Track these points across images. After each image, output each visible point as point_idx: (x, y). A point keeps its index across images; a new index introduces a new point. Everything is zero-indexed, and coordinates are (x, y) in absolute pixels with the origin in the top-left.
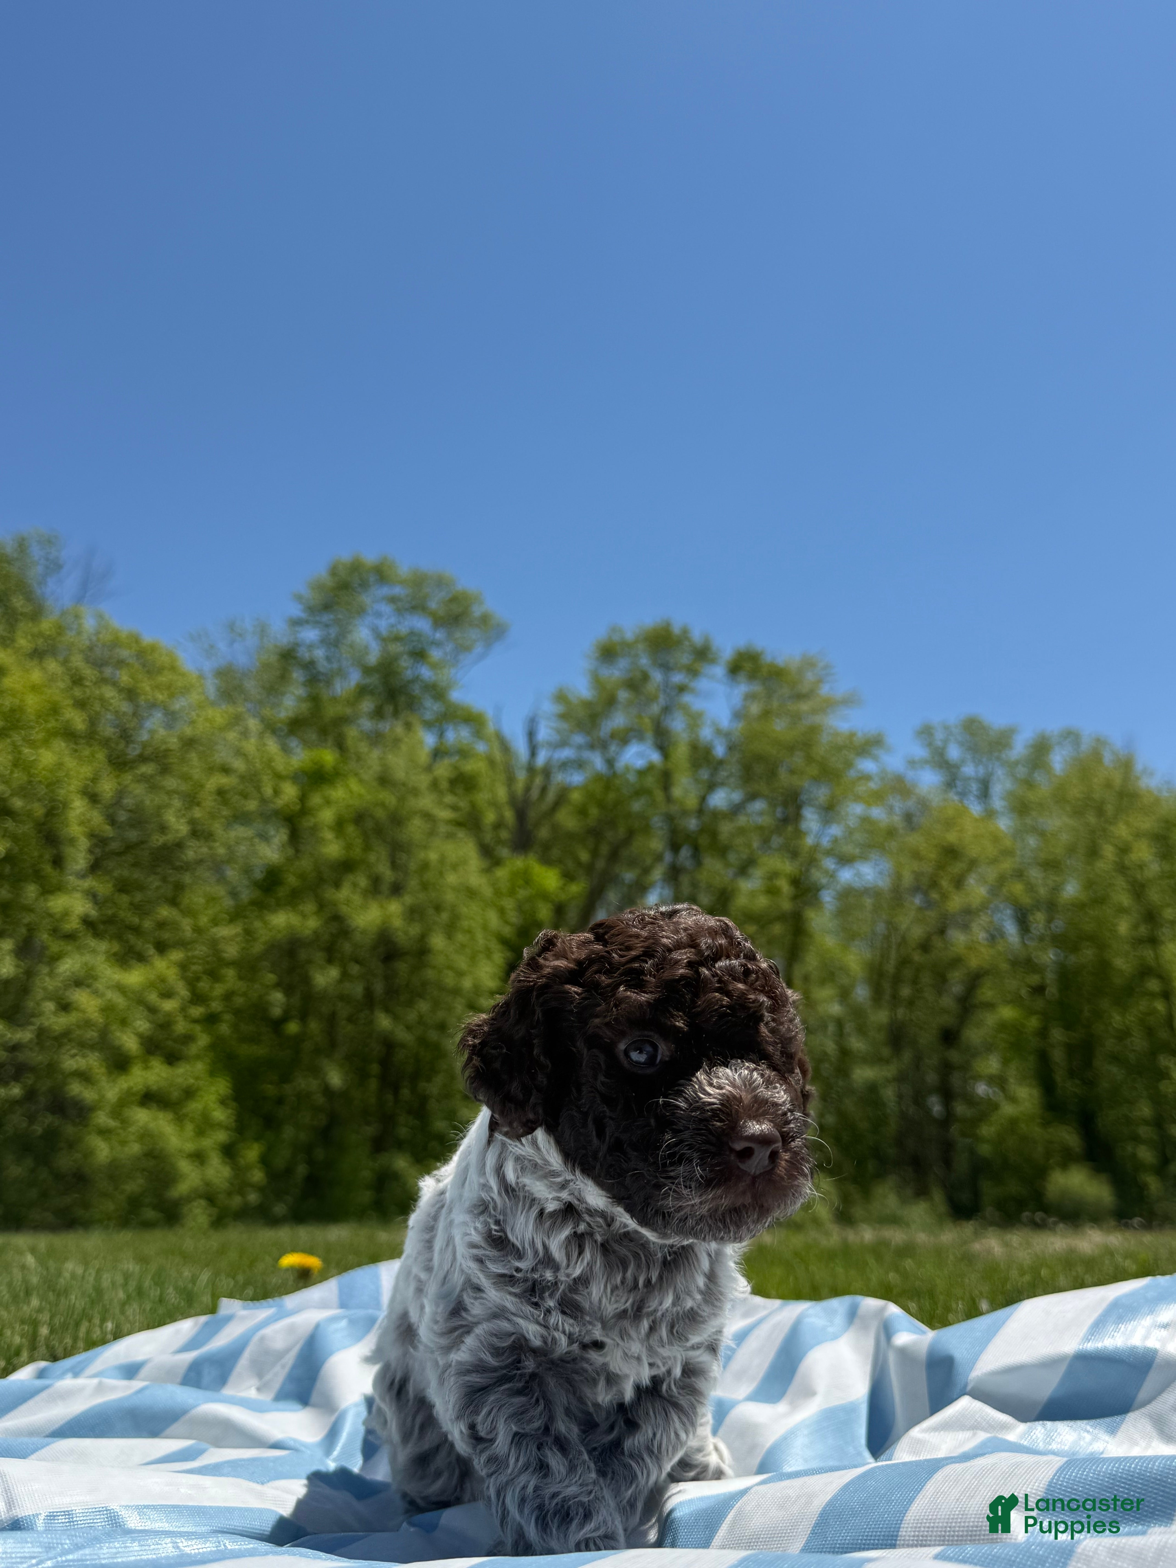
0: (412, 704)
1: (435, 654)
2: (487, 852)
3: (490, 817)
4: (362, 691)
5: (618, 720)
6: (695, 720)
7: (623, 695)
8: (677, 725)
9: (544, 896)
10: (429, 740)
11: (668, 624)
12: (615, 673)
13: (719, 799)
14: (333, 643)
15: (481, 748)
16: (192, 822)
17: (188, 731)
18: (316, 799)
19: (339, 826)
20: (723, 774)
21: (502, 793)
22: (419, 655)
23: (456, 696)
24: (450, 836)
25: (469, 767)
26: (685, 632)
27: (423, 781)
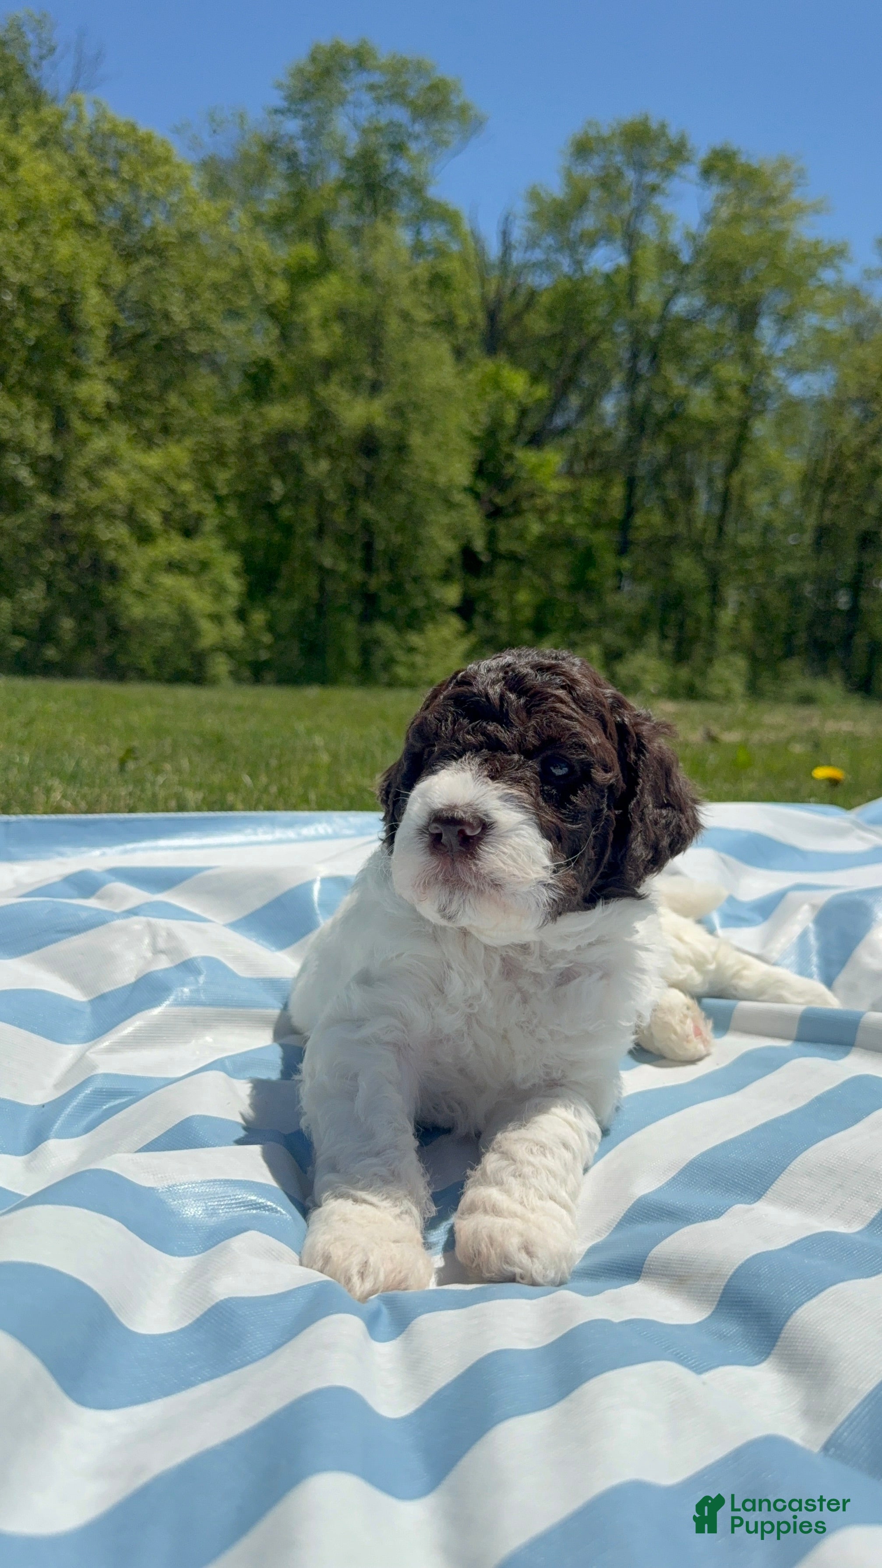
0: (391, 200)
1: (414, 148)
2: (459, 353)
3: (463, 319)
4: (344, 186)
5: (589, 222)
6: (664, 223)
7: (595, 194)
8: (648, 228)
9: (510, 396)
10: (404, 236)
11: (647, 119)
12: (589, 170)
13: (681, 305)
14: (313, 135)
15: (455, 247)
16: (192, 316)
17: (186, 227)
18: (304, 297)
19: (325, 323)
20: (689, 279)
21: (474, 293)
22: (398, 148)
23: (433, 192)
24: (425, 337)
25: (446, 266)
26: (663, 126)
27: (403, 280)
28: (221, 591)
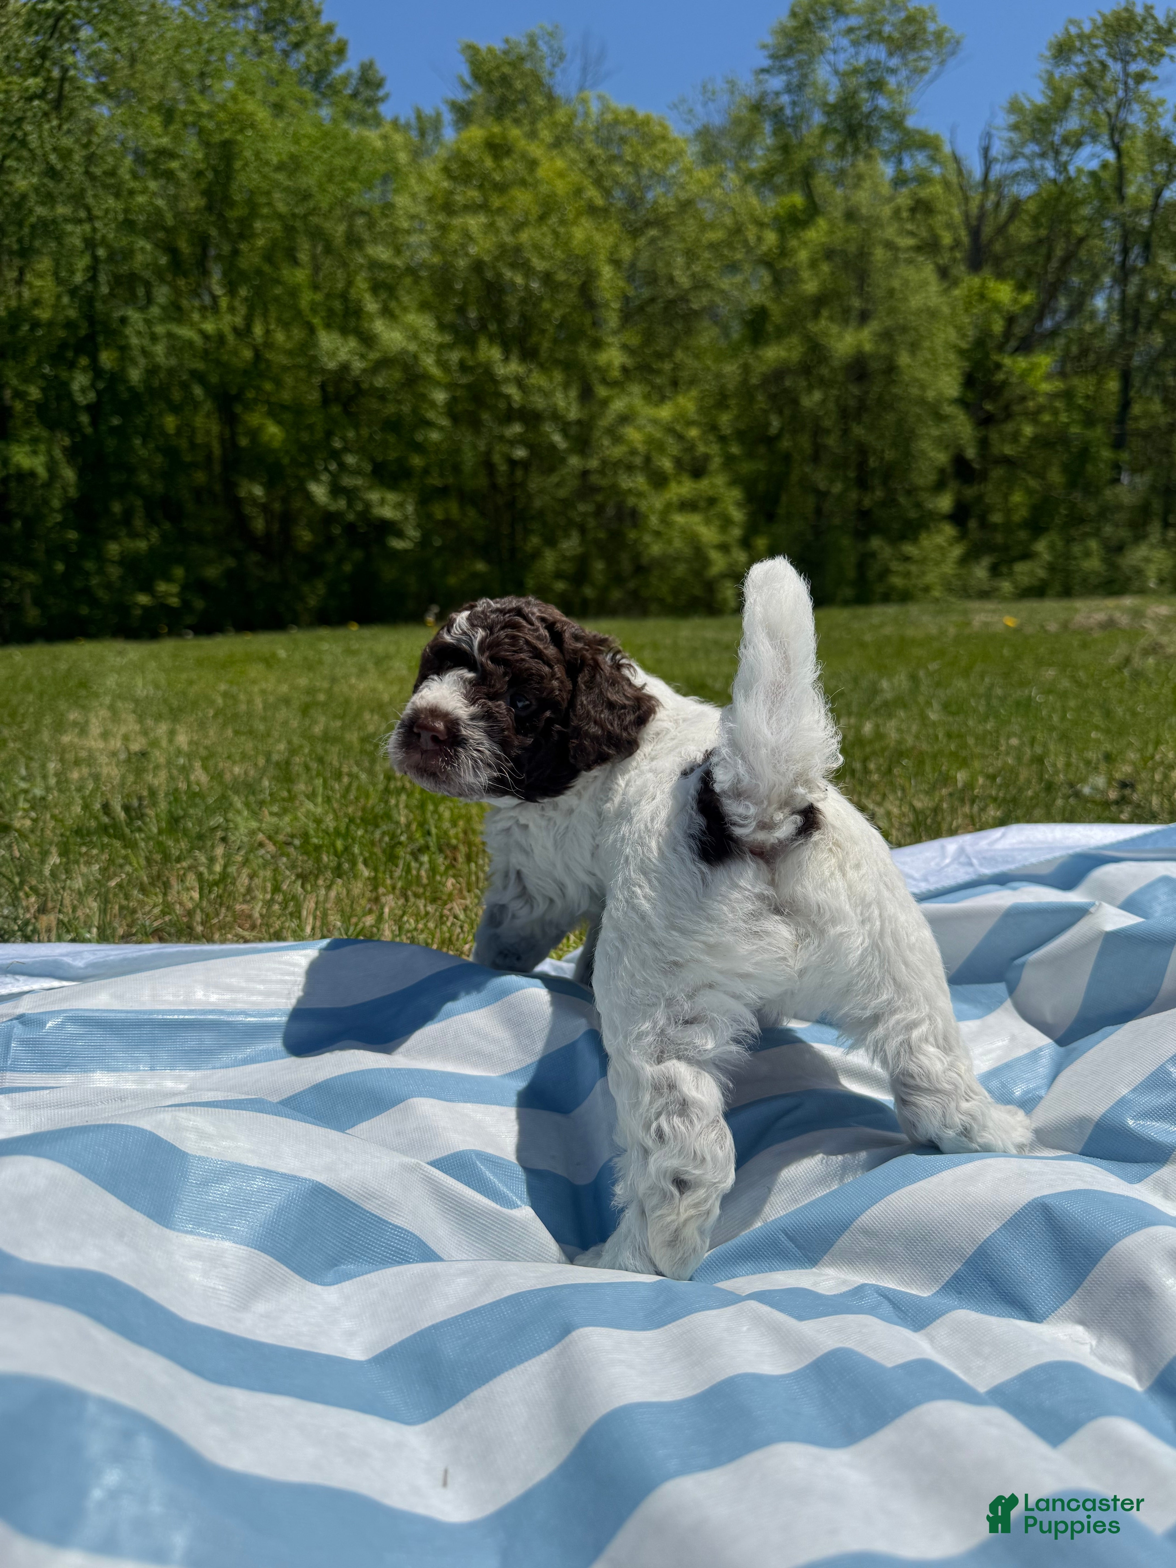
0: (871, 136)
1: (892, 82)
2: (943, 273)
3: (947, 239)
4: (826, 131)
5: (1073, 123)
6: (1154, 109)
7: (1078, 93)
8: (1134, 117)
9: (996, 307)
10: (887, 170)
11: (1131, 8)
12: (1071, 70)
14: (796, 87)
15: (936, 171)
16: (693, 276)
17: (683, 196)
18: (793, 243)
19: (813, 264)
21: (956, 213)
22: (877, 85)
23: (913, 122)
24: (910, 262)
25: (927, 192)
26: (1150, 9)
27: (886, 211)
28: (726, 523)
